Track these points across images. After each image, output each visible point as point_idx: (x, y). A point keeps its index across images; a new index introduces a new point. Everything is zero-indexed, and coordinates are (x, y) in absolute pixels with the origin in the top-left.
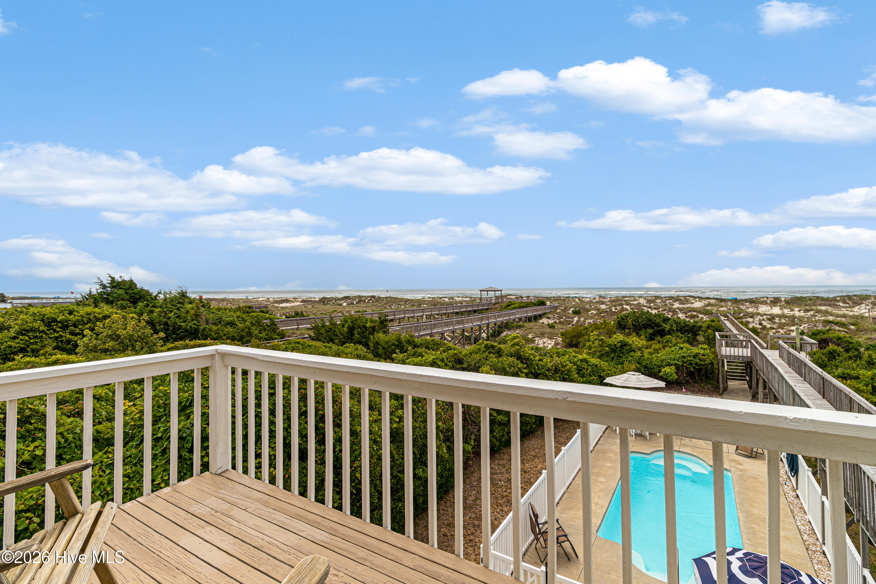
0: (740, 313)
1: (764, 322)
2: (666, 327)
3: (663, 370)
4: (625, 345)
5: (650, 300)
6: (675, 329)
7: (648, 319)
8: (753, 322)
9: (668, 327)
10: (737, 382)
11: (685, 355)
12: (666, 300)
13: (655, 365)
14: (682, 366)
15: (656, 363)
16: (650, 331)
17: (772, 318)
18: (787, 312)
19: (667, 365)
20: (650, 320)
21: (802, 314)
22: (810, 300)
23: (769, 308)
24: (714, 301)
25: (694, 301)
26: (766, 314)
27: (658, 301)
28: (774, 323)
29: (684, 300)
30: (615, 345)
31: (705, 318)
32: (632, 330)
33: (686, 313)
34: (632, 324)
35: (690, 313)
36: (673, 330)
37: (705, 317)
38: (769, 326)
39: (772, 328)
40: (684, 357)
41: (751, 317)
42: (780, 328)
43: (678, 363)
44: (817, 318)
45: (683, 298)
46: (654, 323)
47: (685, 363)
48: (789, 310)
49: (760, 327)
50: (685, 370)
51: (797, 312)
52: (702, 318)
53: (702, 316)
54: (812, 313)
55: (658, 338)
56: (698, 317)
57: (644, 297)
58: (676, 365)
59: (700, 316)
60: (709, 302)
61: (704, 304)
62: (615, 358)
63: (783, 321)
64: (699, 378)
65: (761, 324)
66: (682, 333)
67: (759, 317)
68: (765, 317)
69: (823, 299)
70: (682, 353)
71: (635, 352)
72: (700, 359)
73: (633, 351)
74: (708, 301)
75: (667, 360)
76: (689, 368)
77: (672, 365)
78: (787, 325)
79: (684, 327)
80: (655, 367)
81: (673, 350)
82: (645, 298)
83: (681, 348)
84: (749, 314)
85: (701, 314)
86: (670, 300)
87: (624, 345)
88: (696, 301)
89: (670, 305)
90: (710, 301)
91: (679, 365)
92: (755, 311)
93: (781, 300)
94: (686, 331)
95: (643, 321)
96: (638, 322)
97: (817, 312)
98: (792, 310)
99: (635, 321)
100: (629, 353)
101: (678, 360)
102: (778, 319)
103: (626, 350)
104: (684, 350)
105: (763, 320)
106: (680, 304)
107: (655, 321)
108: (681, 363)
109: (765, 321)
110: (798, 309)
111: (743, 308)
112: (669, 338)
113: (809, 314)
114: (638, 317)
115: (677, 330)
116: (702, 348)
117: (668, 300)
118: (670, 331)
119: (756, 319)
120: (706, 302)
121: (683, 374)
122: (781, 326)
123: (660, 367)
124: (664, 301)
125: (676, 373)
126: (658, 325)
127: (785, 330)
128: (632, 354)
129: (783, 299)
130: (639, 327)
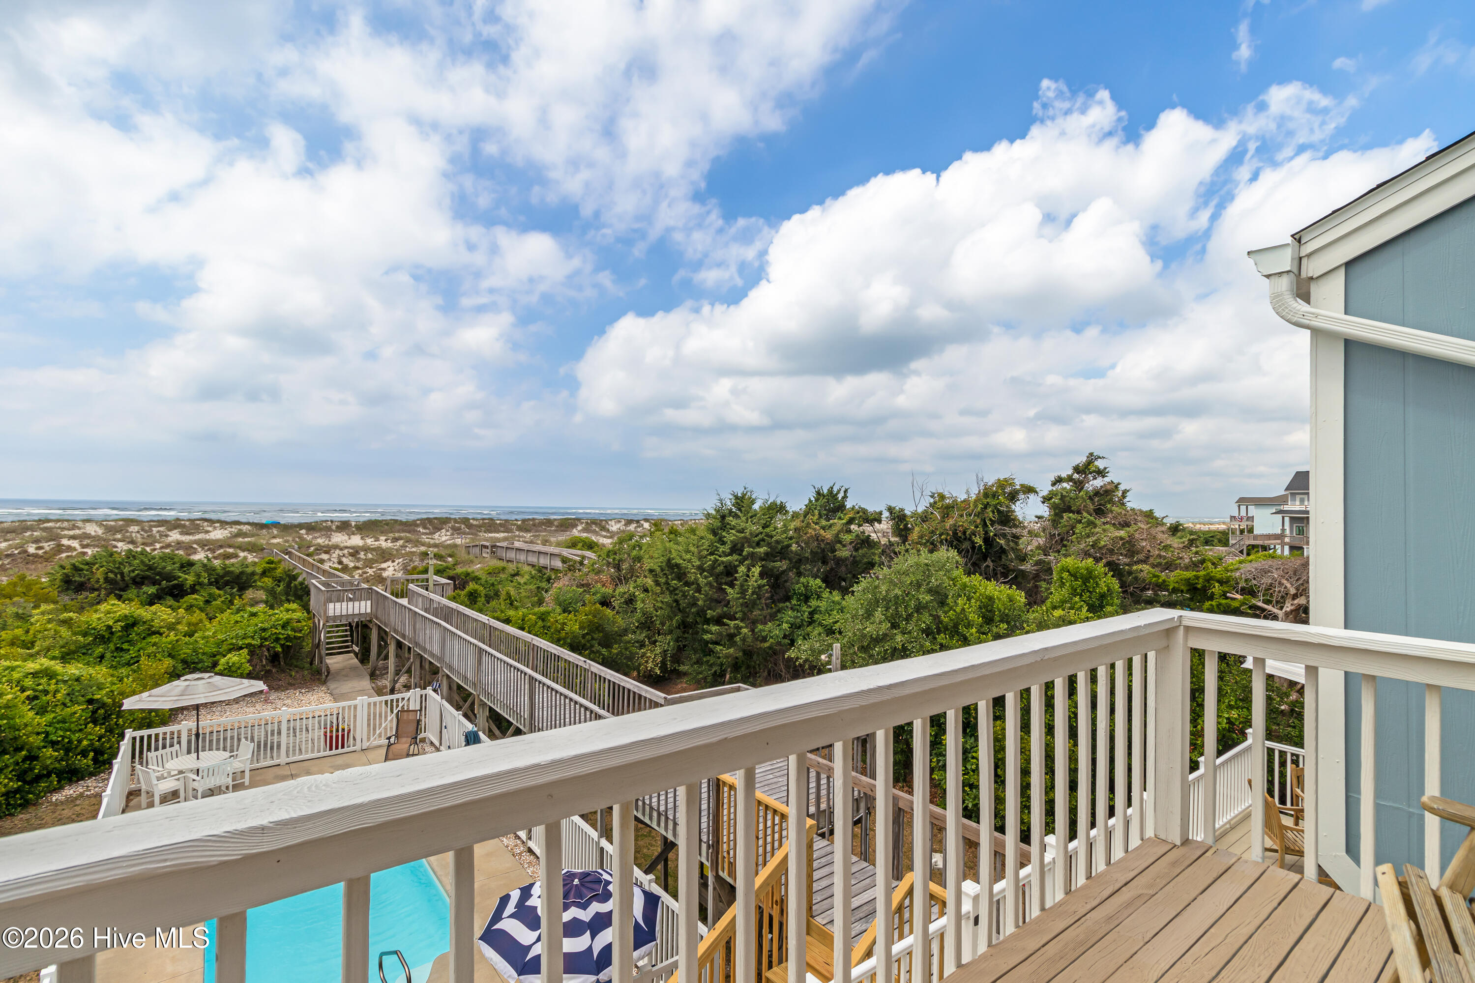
0: (309, 547)
1: (345, 560)
2: (186, 580)
3: (223, 661)
4: (134, 624)
5: (112, 527)
6: (206, 581)
7: (146, 565)
8: (330, 560)
9: (190, 579)
10: (339, 658)
11: (266, 625)
12: (151, 526)
13: (204, 654)
14: (261, 646)
15: (207, 650)
16: (152, 590)
17: (355, 552)
18: (370, 543)
19: (230, 651)
20: (150, 568)
21: (390, 544)
22: (387, 524)
23: (346, 537)
24: (248, 527)
25: (210, 529)
26: (346, 547)
27: (134, 528)
28: (359, 560)
29: (192, 526)
30: (109, 627)
31: (251, 558)
32: (103, 592)
33: (213, 551)
34: (107, 580)
35: (221, 551)
36: (201, 584)
37: (249, 556)
38: (352, 565)
39: (357, 568)
40: (264, 630)
41: (326, 552)
42: (367, 566)
43: (254, 642)
44: (408, 549)
45: (187, 523)
46: (159, 574)
47: (266, 639)
48: (372, 540)
49: (340, 567)
50: (266, 653)
51: (384, 543)
52: (245, 558)
53: (246, 554)
54: (401, 542)
55: (170, 601)
56: (237, 556)
57: (97, 522)
58: (248, 646)
59: (242, 554)
60: (240, 530)
61: (230, 532)
62: (108, 655)
63: (370, 556)
64: (285, 663)
65: (340, 563)
66: (218, 588)
67: (337, 552)
68: (346, 551)
69: (401, 523)
70: (259, 622)
71: (161, 634)
72: (293, 630)
73: (154, 633)
74: (238, 527)
75: (230, 641)
76: (274, 648)
77: (241, 648)
78: (376, 561)
79: (222, 577)
80: (204, 658)
81: (239, 619)
82: (100, 523)
83: (254, 615)
84: (323, 547)
85: (243, 551)
86: (159, 526)
87: (131, 624)
88: (215, 528)
89: (161, 536)
90: (242, 527)
91: (254, 646)
92: (327, 542)
93: (351, 525)
94: (227, 583)
95: (133, 571)
96: (122, 574)
97: (407, 542)
98: (377, 540)
99: (111, 572)
100: (144, 638)
101: (253, 637)
102: (362, 553)
103: (137, 634)
104: (262, 617)
105: (344, 556)
106: (182, 533)
107: (165, 568)
108: (256, 642)
109: (347, 557)
110: (383, 538)
111: (308, 539)
112: (196, 599)
113: (398, 544)
114: (120, 563)
115: (210, 584)
116: (288, 610)
117: (155, 526)
118: (194, 585)
119: (334, 555)
120: (235, 529)
121: (261, 661)
122: (369, 563)
123: (215, 656)
124: (147, 528)
125: (249, 661)
126: (169, 577)
127: (374, 570)
128: (154, 639)
129: (353, 524)
130: (122, 585)
